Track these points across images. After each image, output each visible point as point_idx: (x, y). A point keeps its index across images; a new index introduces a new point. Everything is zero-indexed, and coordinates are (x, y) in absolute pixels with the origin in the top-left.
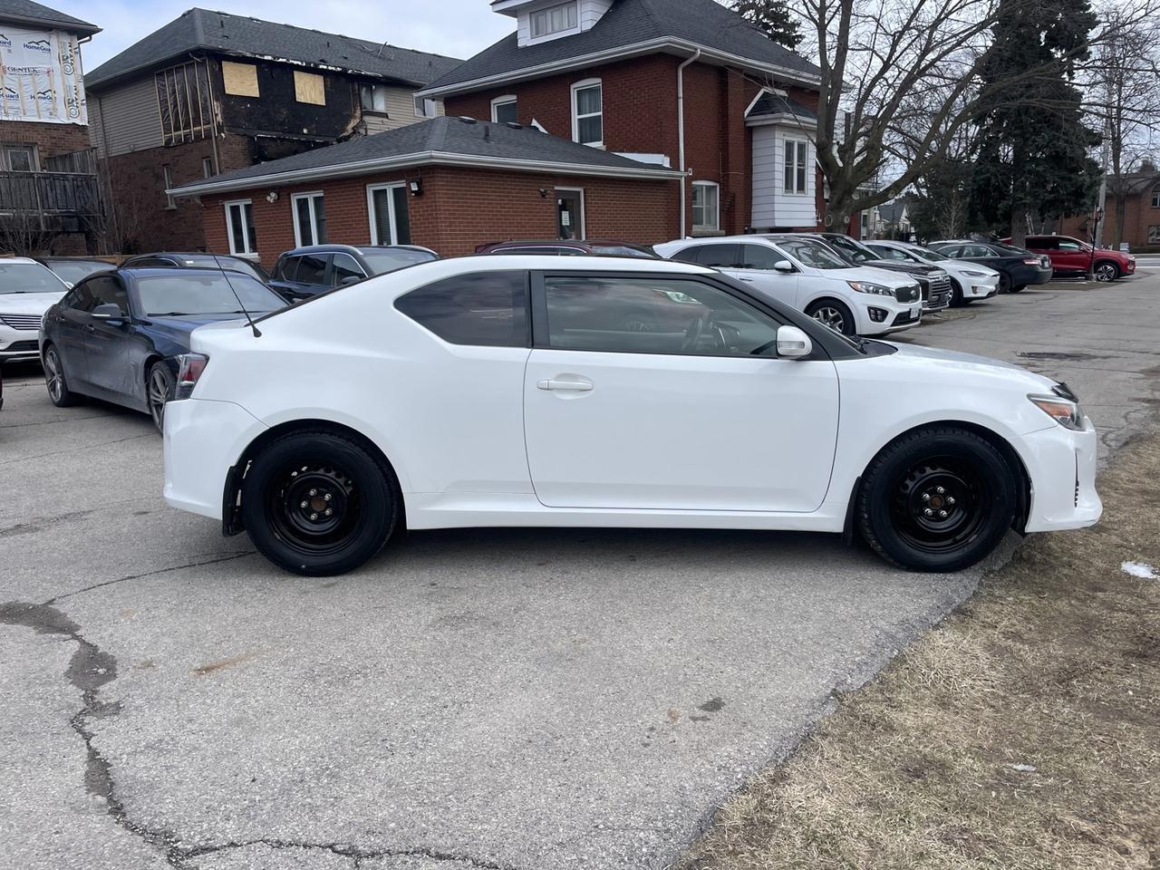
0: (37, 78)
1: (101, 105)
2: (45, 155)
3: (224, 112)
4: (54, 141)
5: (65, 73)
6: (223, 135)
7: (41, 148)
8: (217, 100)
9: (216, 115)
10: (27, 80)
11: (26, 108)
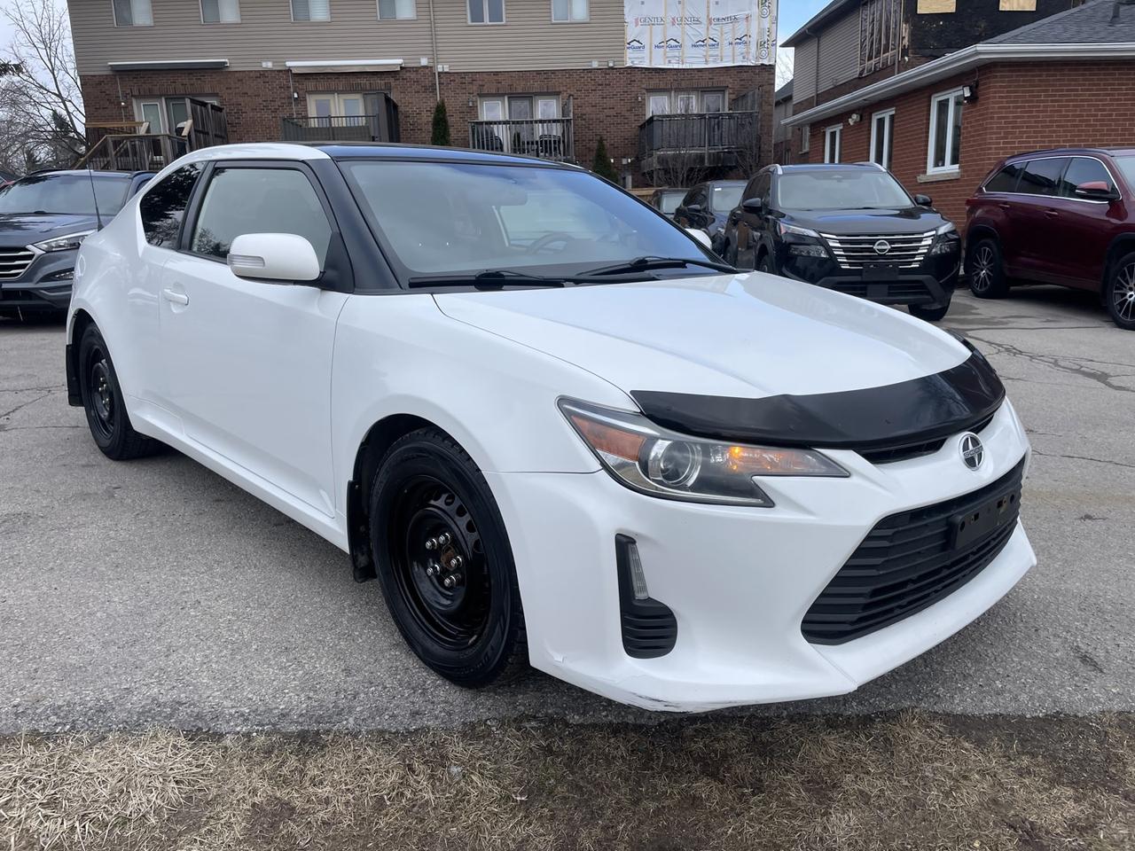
0: (736, 25)
1: (818, 44)
2: (733, 97)
3: (912, 34)
4: (742, 83)
5: (762, 16)
6: (906, 58)
7: (731, 91)
8: (906, 21)
9: (904, 38)
10: (728, 28)
11: (724, 54)
